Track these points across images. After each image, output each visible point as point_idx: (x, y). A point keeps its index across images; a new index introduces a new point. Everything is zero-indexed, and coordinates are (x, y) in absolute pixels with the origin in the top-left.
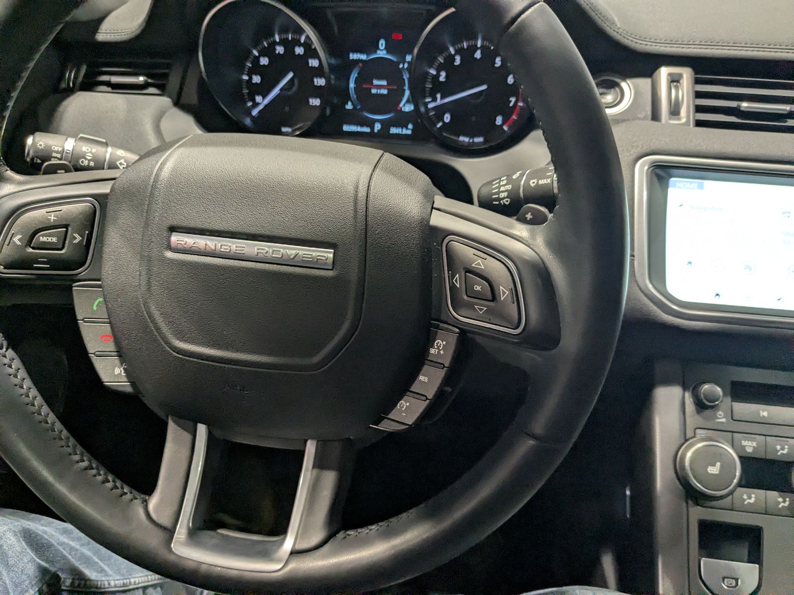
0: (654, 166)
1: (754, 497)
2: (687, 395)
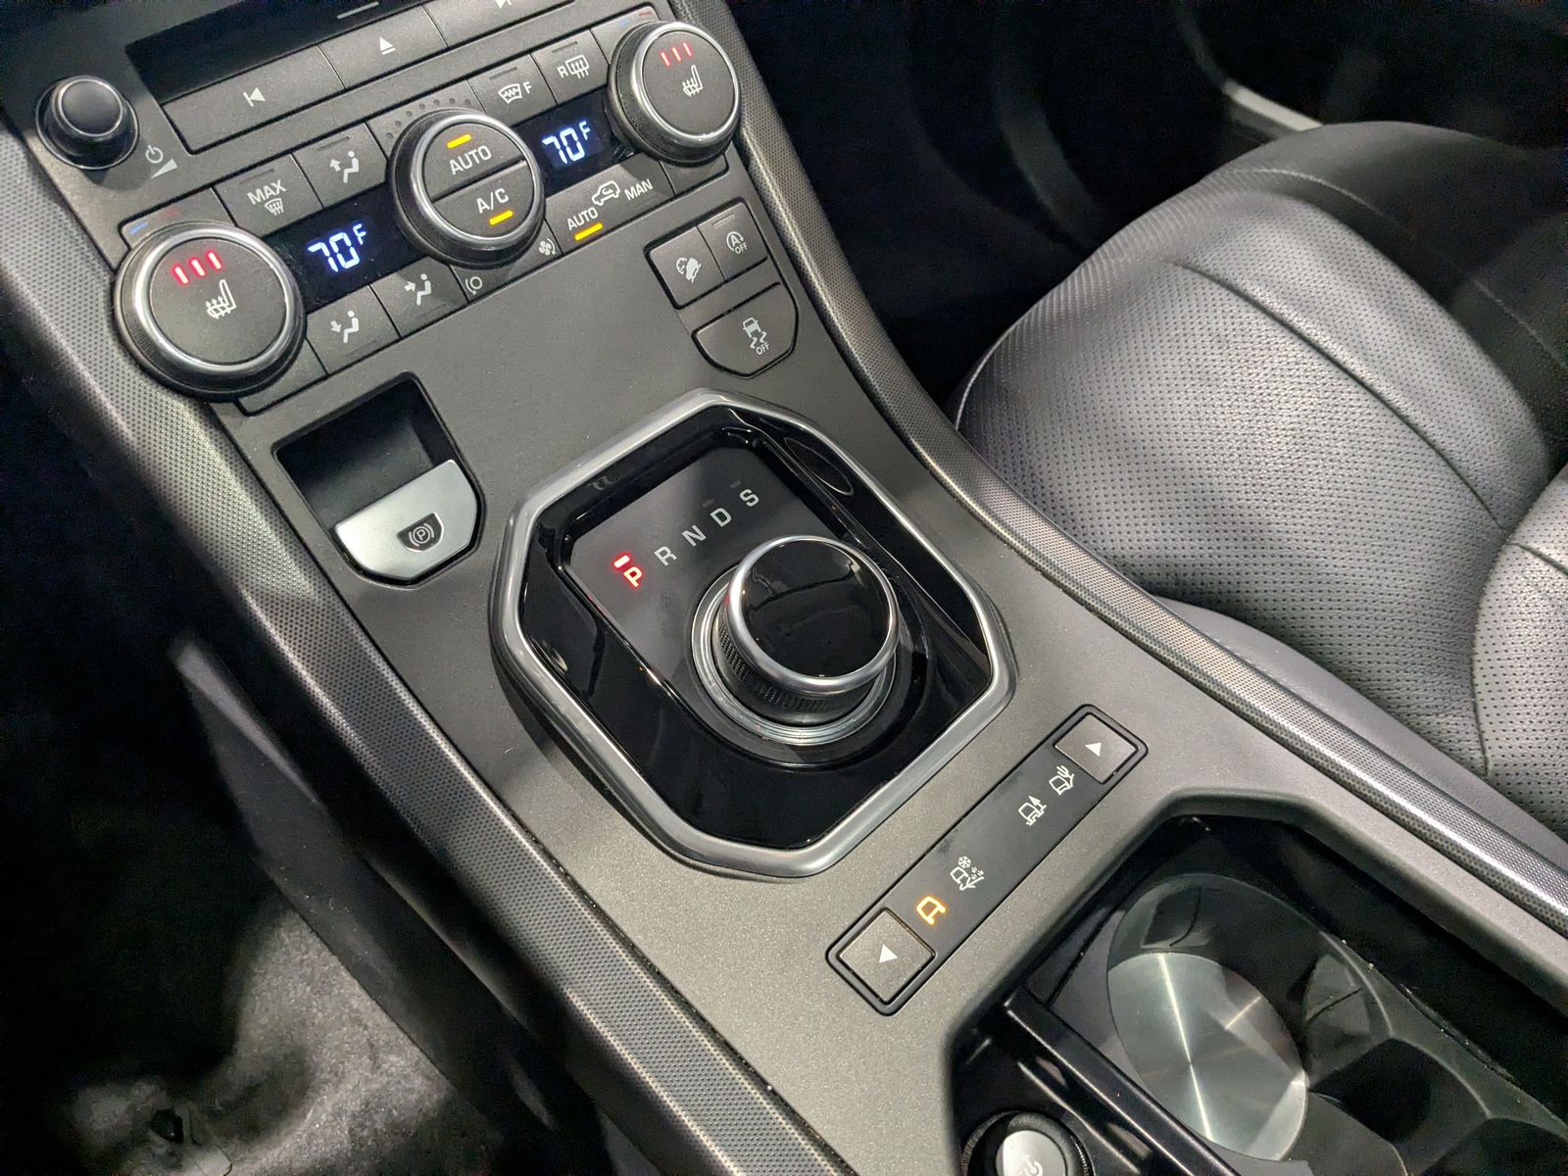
1: (355, 316)
2: (37, 146)
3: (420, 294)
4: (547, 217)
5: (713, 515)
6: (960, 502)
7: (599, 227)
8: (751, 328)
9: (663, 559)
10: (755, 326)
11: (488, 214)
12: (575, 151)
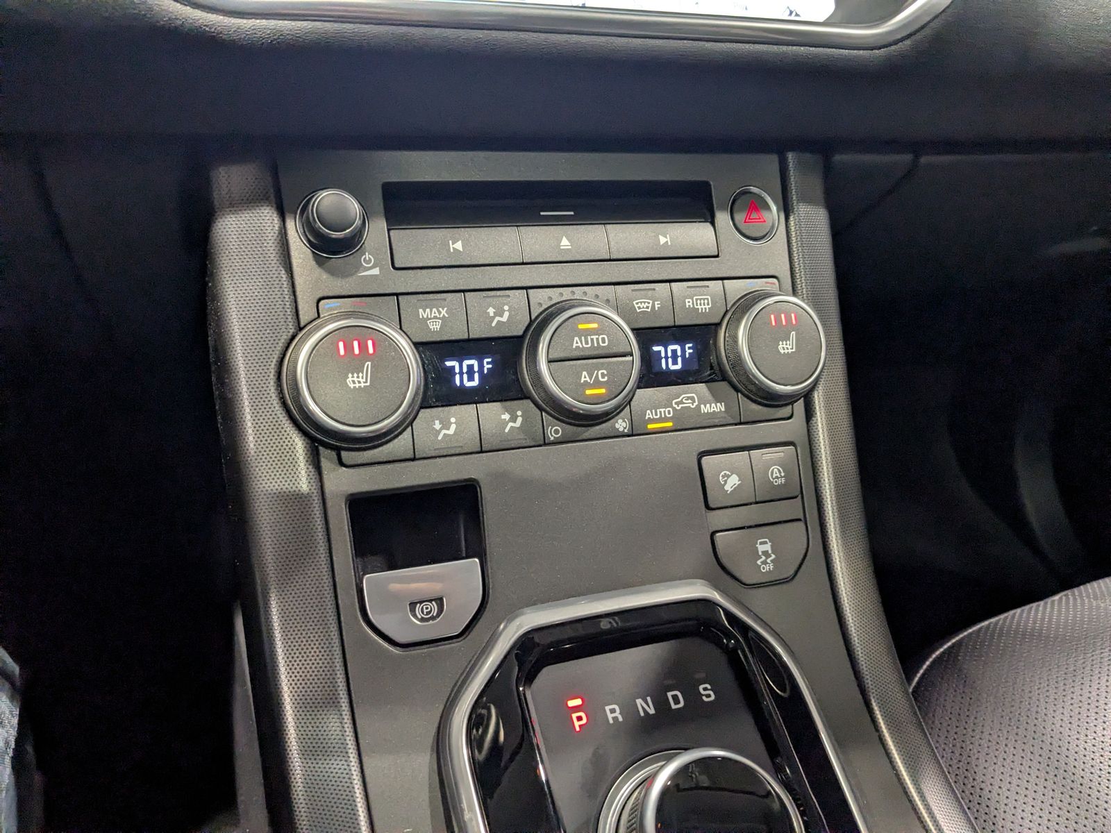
1: (455, 423)
2: (290, 224)
3: (511, 424)
4: (632, 403)
5: (670, 694)
7: (670, 424)
8: (764, 547)
9: (610, 716)
10: (768, 547)
11: (587, 385)
12: (675, 363)
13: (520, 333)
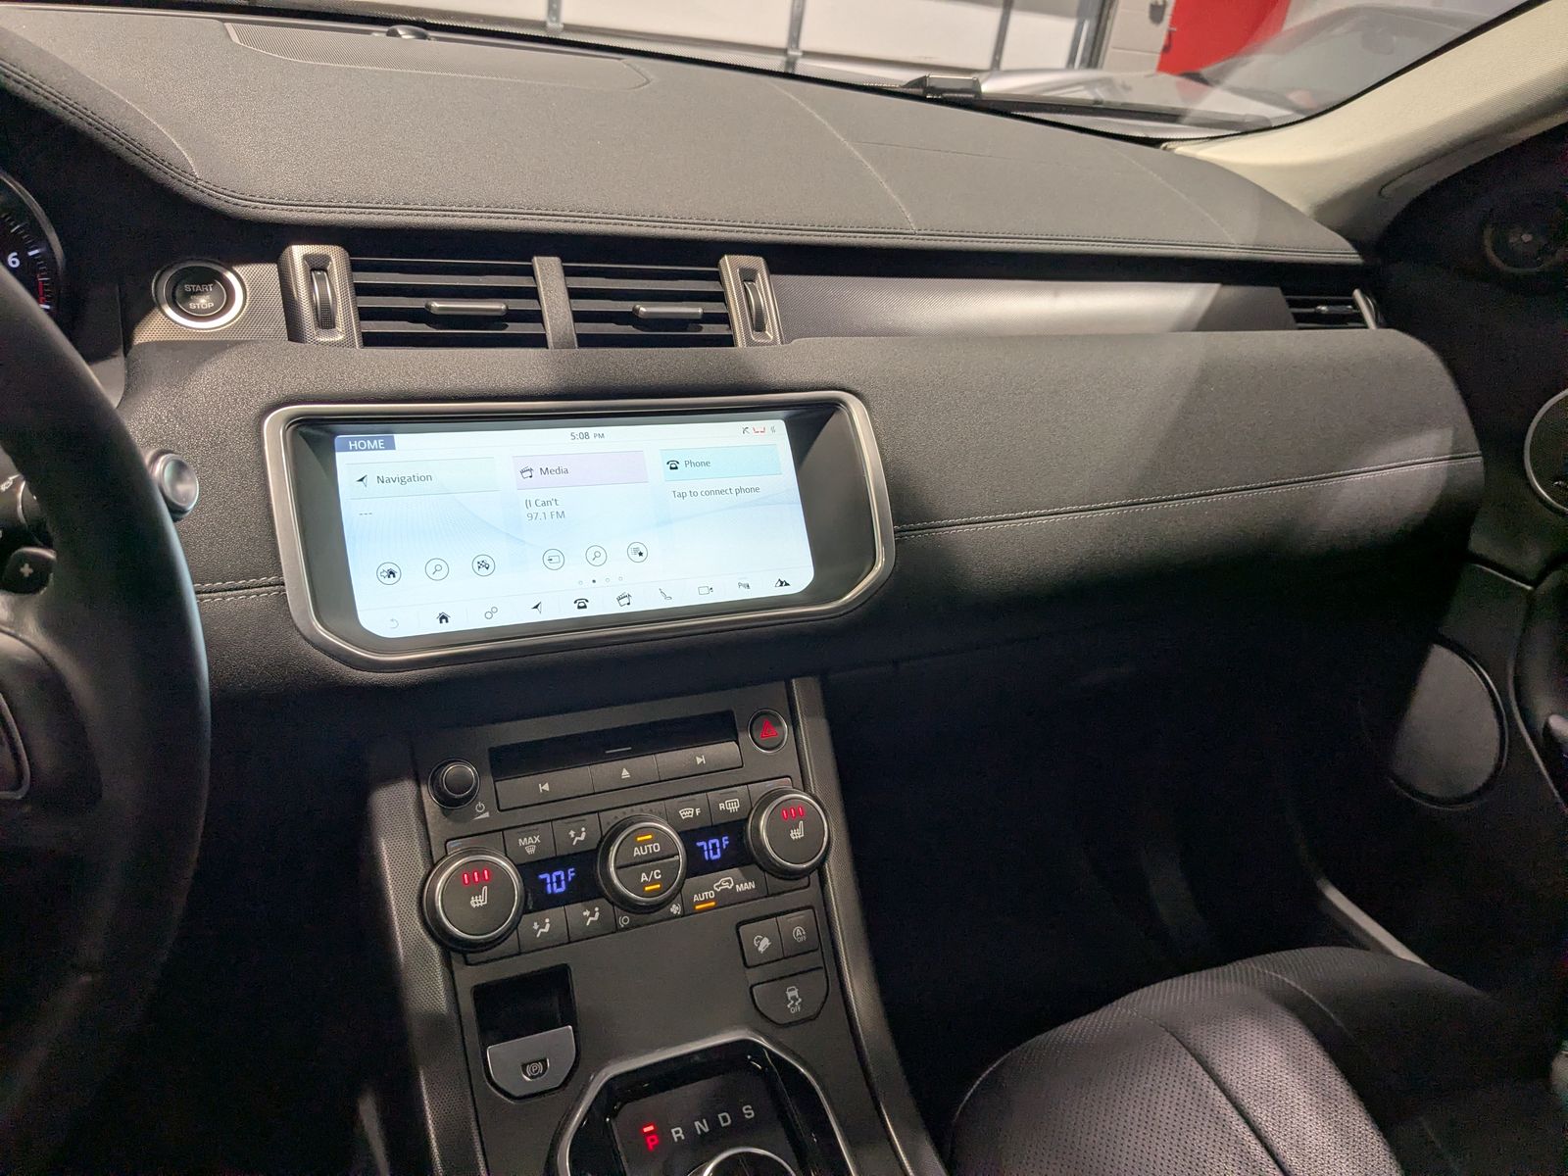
0: (293, 423)
1: (549, 923)
2: (424, 789)
3: (591, 919)
4: (682, 890)
5: (720, 1116)
6: (901, 1165)
7: (713, 904)
8: (792, 993)
9: (675, 1136)
10: (795, 993)
11: (646, 884)
12: (715, 853)
13: (595, 847)
